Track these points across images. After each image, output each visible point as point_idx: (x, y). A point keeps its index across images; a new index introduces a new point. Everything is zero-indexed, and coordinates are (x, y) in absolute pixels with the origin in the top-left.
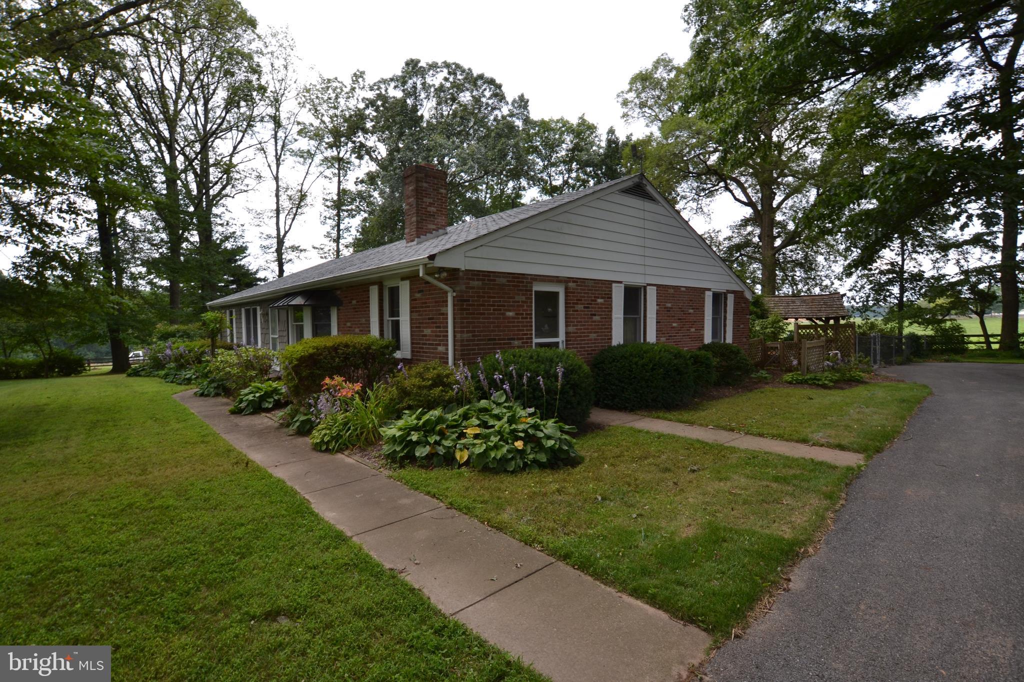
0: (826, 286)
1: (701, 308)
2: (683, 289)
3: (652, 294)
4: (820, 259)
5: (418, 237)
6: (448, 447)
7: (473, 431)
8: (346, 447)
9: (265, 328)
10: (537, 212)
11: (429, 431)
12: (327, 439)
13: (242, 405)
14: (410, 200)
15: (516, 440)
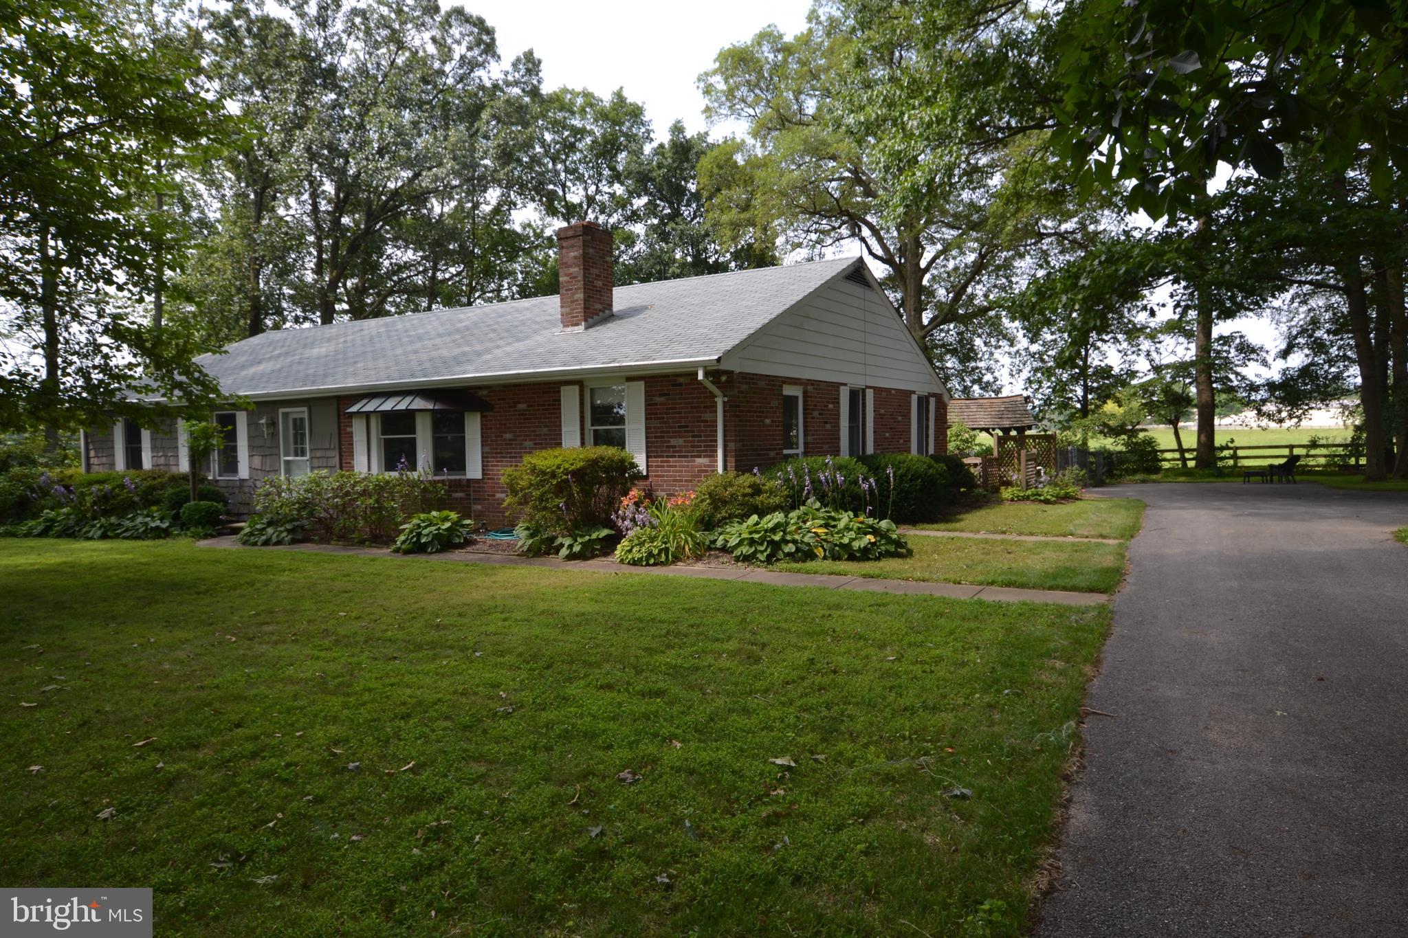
0: (988, 382)
1: (907, 415)
2: (894, 392)
3: (870, 394)
4: (978, 342)
5: (586, 320)
6: (809, 544)
7: (821, 531)
8: (676, 559)
9: (264, 447)
10: (786, 307)
11: (784, 531)
12: (656, 552)
13: (423, 540)
14: (572, 270)
15: (866, 534)
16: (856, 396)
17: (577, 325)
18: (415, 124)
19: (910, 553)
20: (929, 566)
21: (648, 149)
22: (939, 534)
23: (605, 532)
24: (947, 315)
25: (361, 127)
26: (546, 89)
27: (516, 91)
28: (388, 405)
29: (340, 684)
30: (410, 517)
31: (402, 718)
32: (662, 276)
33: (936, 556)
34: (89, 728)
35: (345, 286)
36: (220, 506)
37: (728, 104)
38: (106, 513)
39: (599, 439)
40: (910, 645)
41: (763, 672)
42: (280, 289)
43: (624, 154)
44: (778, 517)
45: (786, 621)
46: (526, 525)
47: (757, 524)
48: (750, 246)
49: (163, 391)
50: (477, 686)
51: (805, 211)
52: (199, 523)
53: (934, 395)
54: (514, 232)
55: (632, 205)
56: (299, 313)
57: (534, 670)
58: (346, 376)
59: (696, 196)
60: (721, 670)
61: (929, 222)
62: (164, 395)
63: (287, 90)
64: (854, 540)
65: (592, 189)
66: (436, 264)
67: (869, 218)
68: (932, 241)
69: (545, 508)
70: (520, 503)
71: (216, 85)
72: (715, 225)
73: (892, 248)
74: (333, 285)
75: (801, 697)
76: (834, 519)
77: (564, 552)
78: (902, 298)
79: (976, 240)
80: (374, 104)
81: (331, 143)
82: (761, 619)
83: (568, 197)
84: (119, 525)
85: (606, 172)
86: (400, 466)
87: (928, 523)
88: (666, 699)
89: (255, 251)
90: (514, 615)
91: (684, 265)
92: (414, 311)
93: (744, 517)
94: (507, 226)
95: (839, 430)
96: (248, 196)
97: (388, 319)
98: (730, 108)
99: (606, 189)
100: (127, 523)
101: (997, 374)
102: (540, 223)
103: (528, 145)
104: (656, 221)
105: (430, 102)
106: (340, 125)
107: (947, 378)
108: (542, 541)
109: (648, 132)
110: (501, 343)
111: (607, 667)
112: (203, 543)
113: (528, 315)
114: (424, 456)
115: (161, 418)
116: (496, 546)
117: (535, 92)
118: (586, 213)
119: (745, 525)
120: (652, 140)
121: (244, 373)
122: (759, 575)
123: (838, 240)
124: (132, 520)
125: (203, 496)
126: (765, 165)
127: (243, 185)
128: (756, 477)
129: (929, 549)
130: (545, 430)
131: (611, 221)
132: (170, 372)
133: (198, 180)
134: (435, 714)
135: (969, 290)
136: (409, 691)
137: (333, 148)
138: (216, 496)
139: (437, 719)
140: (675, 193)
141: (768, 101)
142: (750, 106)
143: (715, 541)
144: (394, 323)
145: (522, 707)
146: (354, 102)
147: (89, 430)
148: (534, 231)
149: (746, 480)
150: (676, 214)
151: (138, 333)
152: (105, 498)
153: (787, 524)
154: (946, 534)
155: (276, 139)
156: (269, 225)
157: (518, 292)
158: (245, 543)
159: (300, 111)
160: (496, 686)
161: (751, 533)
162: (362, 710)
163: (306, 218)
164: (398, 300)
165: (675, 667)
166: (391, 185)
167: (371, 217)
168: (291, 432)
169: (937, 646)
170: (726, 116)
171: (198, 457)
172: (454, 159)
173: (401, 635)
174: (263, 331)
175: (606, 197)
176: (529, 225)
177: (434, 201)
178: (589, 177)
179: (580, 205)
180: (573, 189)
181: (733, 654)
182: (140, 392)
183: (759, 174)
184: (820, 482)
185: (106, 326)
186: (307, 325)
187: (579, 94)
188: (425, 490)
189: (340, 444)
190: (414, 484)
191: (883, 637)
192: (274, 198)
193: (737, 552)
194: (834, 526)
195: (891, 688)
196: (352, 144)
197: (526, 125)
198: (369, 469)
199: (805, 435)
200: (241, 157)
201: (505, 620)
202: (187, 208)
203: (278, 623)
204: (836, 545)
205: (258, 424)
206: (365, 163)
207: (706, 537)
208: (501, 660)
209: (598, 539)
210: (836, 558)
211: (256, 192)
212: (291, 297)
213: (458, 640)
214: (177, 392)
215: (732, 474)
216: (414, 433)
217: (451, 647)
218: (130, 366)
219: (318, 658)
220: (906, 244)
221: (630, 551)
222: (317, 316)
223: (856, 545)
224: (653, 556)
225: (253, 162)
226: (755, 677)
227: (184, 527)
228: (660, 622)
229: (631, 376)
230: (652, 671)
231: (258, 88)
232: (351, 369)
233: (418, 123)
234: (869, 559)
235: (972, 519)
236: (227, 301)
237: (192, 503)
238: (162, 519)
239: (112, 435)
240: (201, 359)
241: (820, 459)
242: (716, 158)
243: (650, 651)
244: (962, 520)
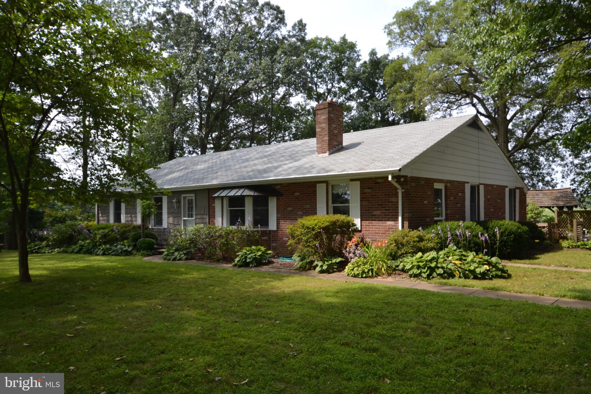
1: (503, 199)
2: (495, 187)
3: (482, 188)
4: (542, 159)
5: (329, 150)
6: (450, 269)
7: (458, 262)
8: (378, 275)
9: (174, 213)
10: (436, 142)
11: (437, 262)
12: (366, 270)
13: (248, 261)
14: (322, 125)
15: (484, 265)
16: (474, 189)
17: (325, 153)
18: (246, 58)
19: (509, 276)
20: (522, 284)
21: (358, 64)
22: (526, 266)
23: (339, 259)
24: (522, 145)
25: (221, 61)
26: (308, 38)
27: (294, 39)
28: (232, 193)
29: (210, 334)
30: (241, 249)
31: (241, 354)
32: (365, 128)
33: (526, 279)
34: (96, 349)
35: (211, 136)
36: (154, 241)
37: (400, 39)
38: (105, 243)
39: (336, 211)
40: (518, 331)
41: (433, 342)
42: (183, 138)
43: (346, 67)
44: (433, 254)
45: (442, 312)
46: (298, 254)
47: (421, 257)
48: (412, 111)
49: (132, 186)
50: (278, 339)
51: (442, 92)
52: (144, 249)
53: (518, 188)
54: (292, 108)
55: (350, 92)
56: (191, 149)
57: (307, 332)
58: (213, 179)
59: (383, 87)
60: (407, 338)
61: (512, 95)
62: (132, 188)
63: (189, 46)
64: (477, 268)
65: (330, 86)
66: (254, 125)
67: (477, 94)
68: (514, 104)
69: (309, 246)
70: (296, 243)
71: (158, 45)
72: (394, 101)
73: (490, 109)
74: (207, 136)
75: (456, 358)
76: (465, 256)
77: (318, 269)
78: (496, 136)
79: (540, 103)
80: (228, 50)
81: (207, 69)
82: (428, 311)
83: (318, 90)
84: (110, 249)
85: (337, 77)
86: (238, 223)
87: (519, 259)
88: (379, 353)
89: (173, 121)
90: (295, 302)
91: (376, 122)
92: (243, 147)
93: (414, 253)
94: (288, 105)
95: (465, 207)
96: (170, 96)
97: (232, 151)
98: (402, 41)
99: (337, 85)
100: (114, 248)
101: (553, 177)
102: (304, 103)
103: (299, 65)
104: (362, 100)
105: (253, 47)
106: (212, 61)
107: (523, 179)
108: (307, 263)
109: (358, 56)
110: (287, 162)
111: (345, 333)
112: (146, 259)
113: (300, 148)
114: (249, 218)
115: (130, 198)
116: (284, 265)
117: (302, 40)
118: (327, 97)
119: (414, 258)
120: (360, 60)
121: (167, 178)
122: (423, 285)
123: (459, 106)
124: (116, 246)
125: (147, 236)
126: (420, 69)
127: (168, 90)
128: (420, 232)
129: (521, 274)
130: (308, 206)
131: (339, 101)
132: (135, 177)
133: (149, 89)
134: (257, 353)
135: (536, 131)
136: (243, 340)
137: (208, 71)
138: (153, 237)
139: (259, 356)
140: (372, 86)
141: (422, 36)
142: (412, 40)
143: (398, 266)
144: (235, 153)
145: (302, 352)
146: (219, 49)
147: (100, 204)
148: (301, 107)
149: (415, 234)
150: (373, 96)
151: (122, 159)
152: (105, 236)
153: (438, 258)
154: (530, 266)
155: (183, 69)
156: (179, 108)
157: (293, 137)
158: (165, 259)
159: (194, 55)
160: (288, 340)
161: (418, 262)
162: (221, 349)
163: (195, 105)
164: (236, 142)
165: (382, 335)
166: (234, 88)
167: (224, 103)
168: (187, 206)
169: (535, 333)
170: (399, 45)
171: (145, 218)
172: (264, 74)
173: (239, 309)
174: (175, 158)
175: (337, 89)
176: (299, 104)
177: (254, 94)
178: (328, 80)
179: (324, 93)
180: (321, 86)
181: (414, 330)
182: (123, 187)
183: (417, 74)
184: (457, 235)
185: (109, 156)
186: (194, 155)
187: (324, 39)
188: (249, 236)
189: (209, 212)
190: (243, 232)
191: (501, 325)
192: (182, 96)
193: (411, 272)
194: (465, 260)
195: (511, 357)
196: (217, 69)
197: (298, 56)
198: (222, 225)
199: (446, 210)
200: (168, 78)
201: (290, 304)
202: (144, 102)
203: (180, 300)
204: (466, 270)
205: (172, 202)
206: (222, 77)
207: (394, 264)
208: (289, 326)
209: (336, 263)
210: (466, 277)
211: (174, 94)
212: (187, 141)
213: (267, 314)
214: (138, 187)
215: (407, 230)
216: (244, 207)
217: (264, 318)
218: (118, 175)
219: (199, 320)
220: (498, 107)
221: (353, 270)
222: (199, 151)
223: (478, 271)
224: (365, 273)
225: (173, 80)
226: (428, 344)
227: (138, 250)
228: (372, 309)
229: (353, 178)
230: (370, 337)
231: (176, 46)
232: (215, 176)
233: (248, 57)
234: (486, 279)
235: (545, 258)
236: (159, 144)
237: (142, 239)
238: (129, 247)
239: (109, 206)
240: (149, 171)
241: (456, 223)
242: (394, 67)
243: (368, 325)
244: (538, 258)
